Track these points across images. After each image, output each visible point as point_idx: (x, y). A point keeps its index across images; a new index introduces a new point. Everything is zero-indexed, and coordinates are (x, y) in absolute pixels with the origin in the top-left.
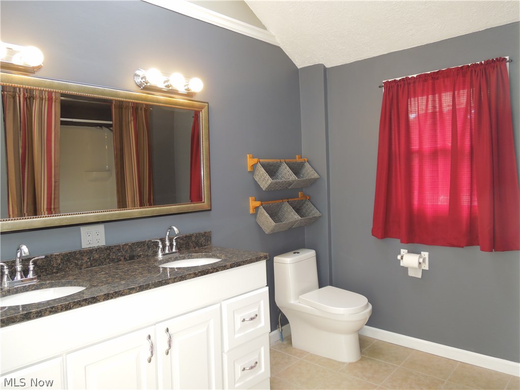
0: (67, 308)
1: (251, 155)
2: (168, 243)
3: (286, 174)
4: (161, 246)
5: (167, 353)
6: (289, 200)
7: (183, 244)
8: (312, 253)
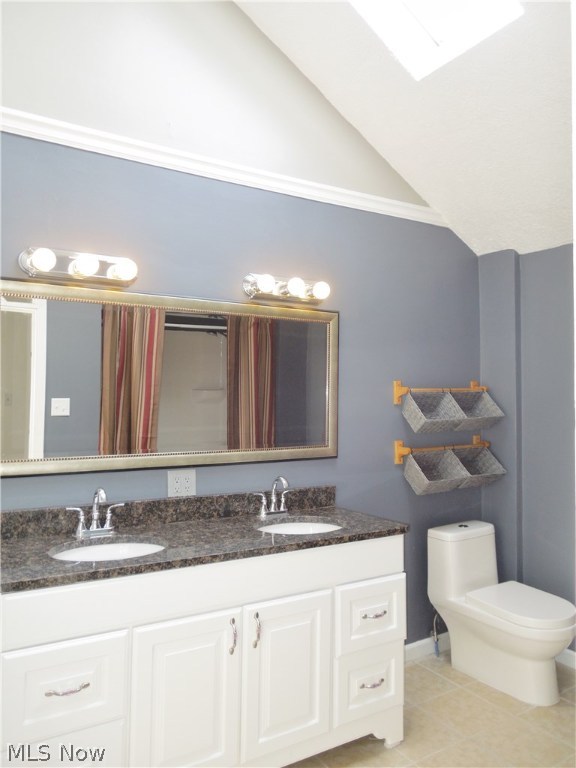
0: (138, 571)
1: (399, 382)
2: (274, 499)
3: (451, 410)
4: (264, 501)
5: (255, 646)
6: (456, 447)
7: (296, 501)
8: (488, 529)
